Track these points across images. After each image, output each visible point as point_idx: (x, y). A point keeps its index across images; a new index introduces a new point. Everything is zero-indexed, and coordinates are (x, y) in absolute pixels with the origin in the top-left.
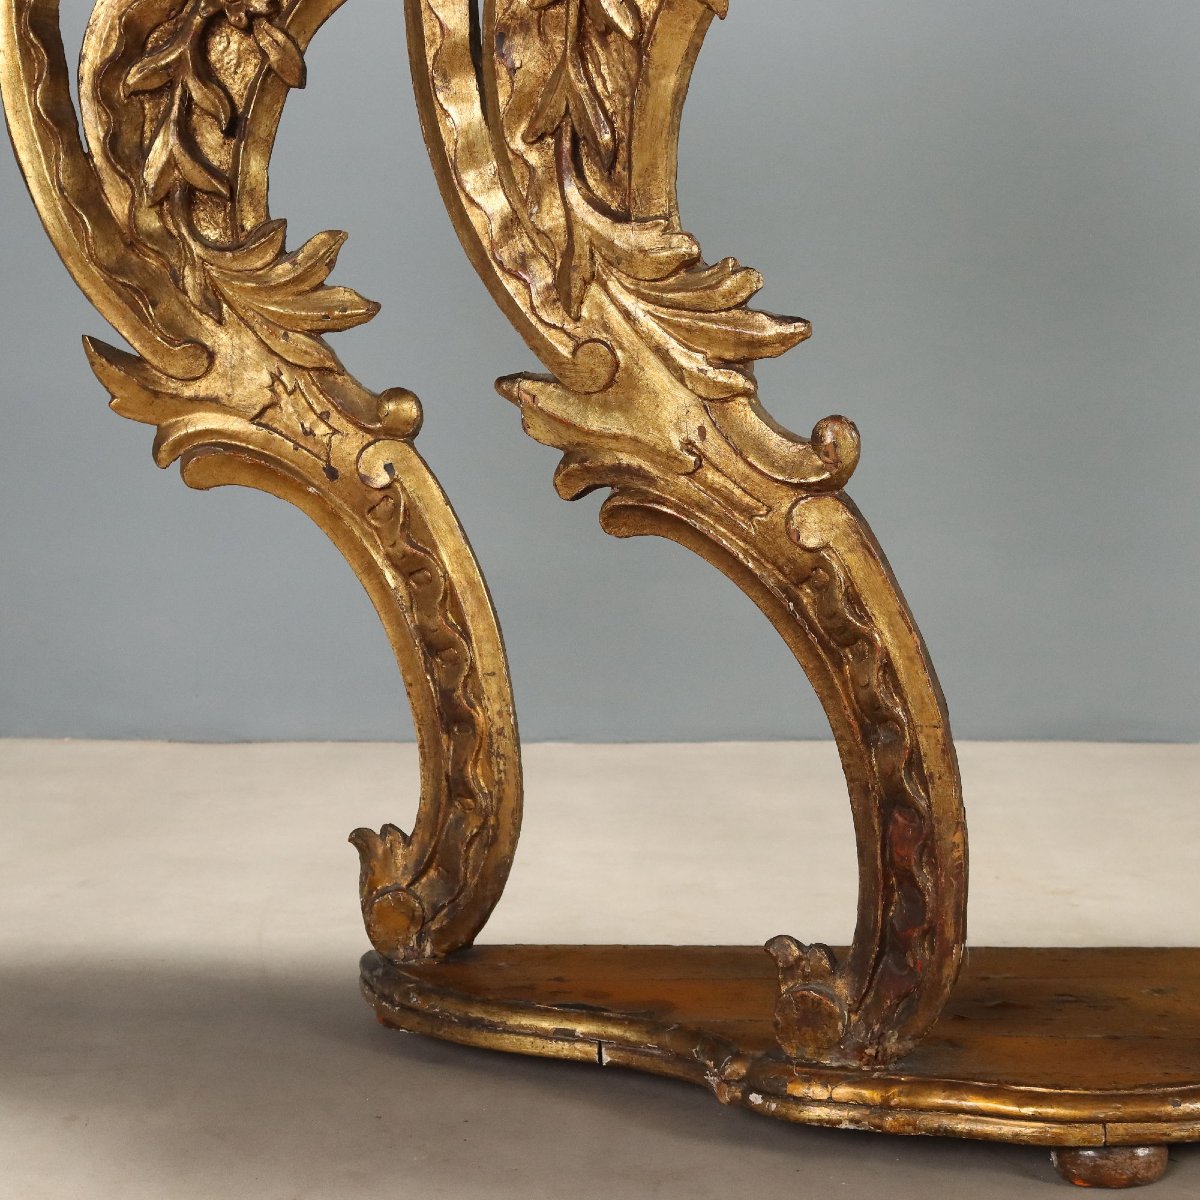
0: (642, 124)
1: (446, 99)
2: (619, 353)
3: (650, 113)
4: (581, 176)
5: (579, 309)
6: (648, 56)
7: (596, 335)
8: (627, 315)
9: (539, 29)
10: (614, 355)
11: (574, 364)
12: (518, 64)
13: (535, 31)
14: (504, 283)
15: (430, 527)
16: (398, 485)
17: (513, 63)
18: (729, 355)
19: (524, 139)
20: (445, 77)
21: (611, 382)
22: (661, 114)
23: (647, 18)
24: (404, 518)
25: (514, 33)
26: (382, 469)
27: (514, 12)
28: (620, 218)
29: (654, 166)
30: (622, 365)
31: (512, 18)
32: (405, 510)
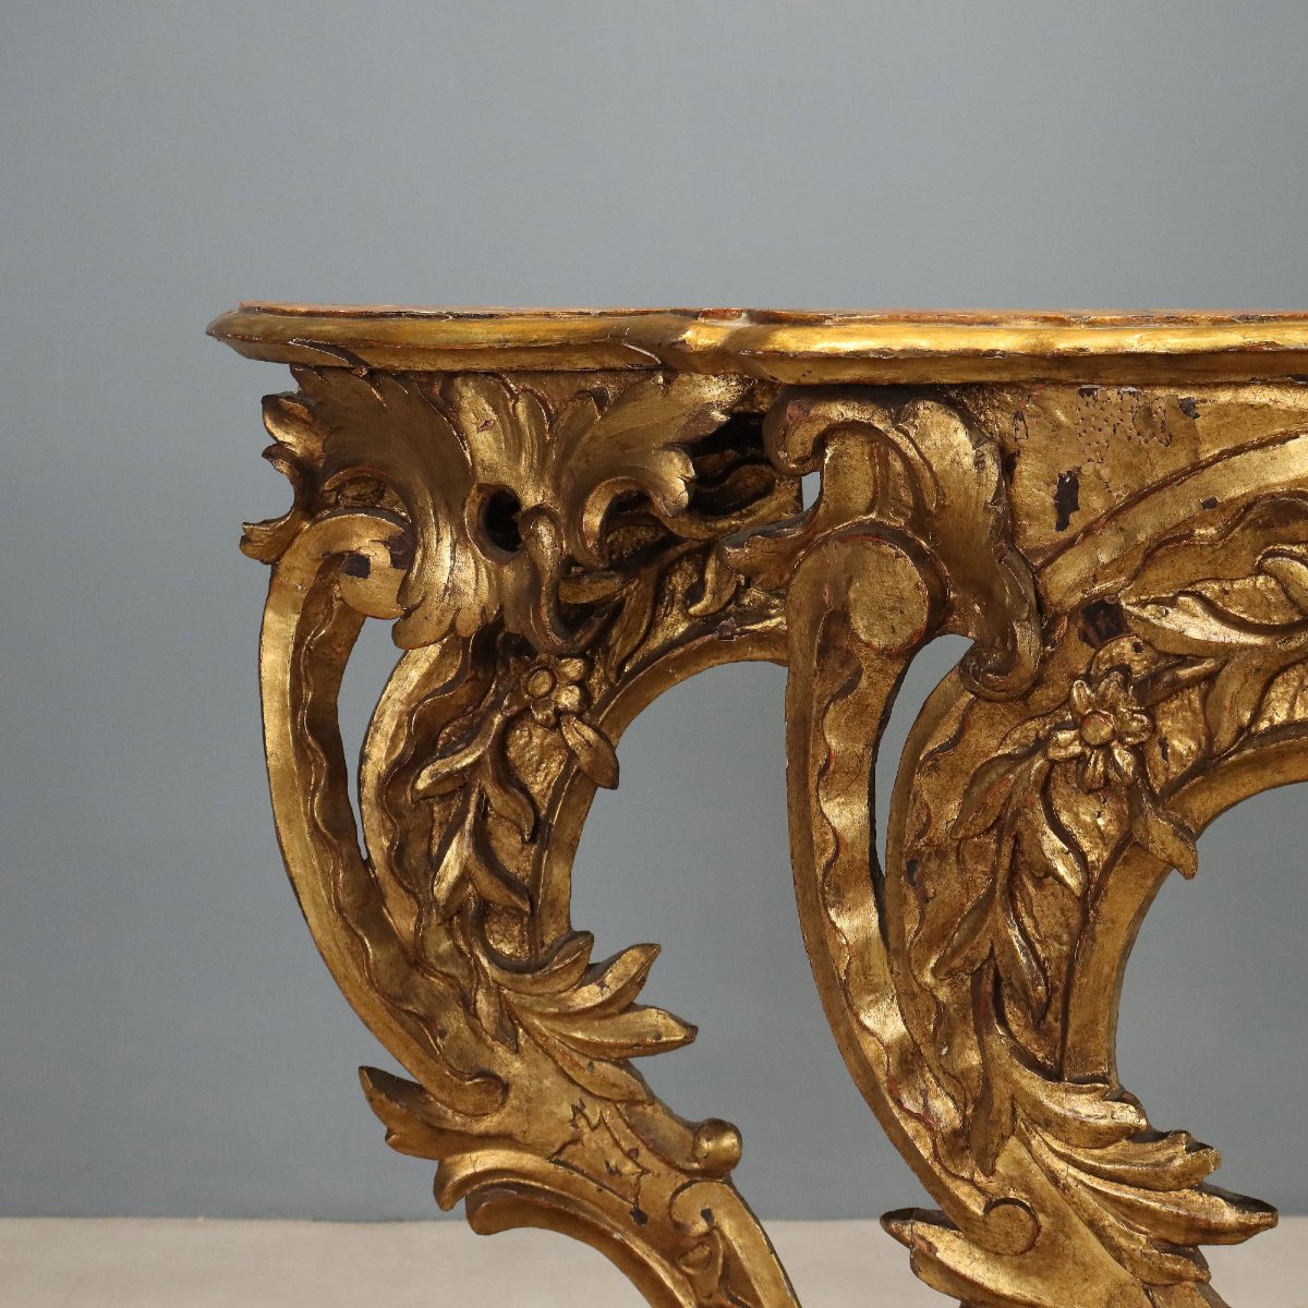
0: (1084, 980)
1: (838, 915)
2: (1041, 1217)
3: (1093, 968)
4: (1004, 1022)
5: (994, 1164)
6: (1097, 911)
7: (1012, 1194)
8: (1054, 1178)
9: (957, 857)
10: (1034, 1217)
11: (985, 1223)
12: (931, 894)
13: (953, 858)
14: (902, 1123)
15: (753, 1282)
16: (716, 1232)
17: (925, 891)
18: (1178, 1239)
19: (934, 971)
20: (839, 893)
21: (1031, 1246)
22: (1106, 970)
23: (1095, 868)
24: (723, 1270)
25: (929, 859)
26: (699, 1216)
27: (930, 840)
28: (1053, 1075)
29: (1094, 1022)
30: (1043, 1230)
31: (926, 845)
32: (724, 1263)
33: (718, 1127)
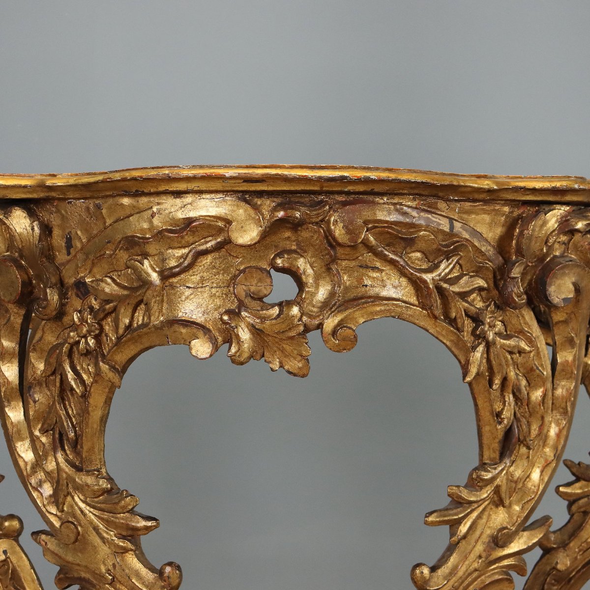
0: (87, 430)
1: (9, 410)
2: (79, 528)
3: (90, 425)
4: (63, 449)
5: (63, 508)
6: (88, 402)
7: (70, 520)
8: (82, 511)
9: (46, 385)
10: (77, 528)
11: (61, 531)
12: (37, 399)
13: (44, 385)
14: (33, 493)
15: (23, 580)
16: (8, 560)
17: (35, 398)
18: (124, 533)
19: (40, 430)
20: (9, 401)
21: (76, 540)
22: (95, 426)
23: (88, 385)
24: (12, 575)
25: (35, 386)
26: (2, 553)
27: (35, 378)
28: (79, 469)
29: (93, 448)
30: (81, 533)
31: (34, 380)
32: (12, 572)
33: (11, 517)
